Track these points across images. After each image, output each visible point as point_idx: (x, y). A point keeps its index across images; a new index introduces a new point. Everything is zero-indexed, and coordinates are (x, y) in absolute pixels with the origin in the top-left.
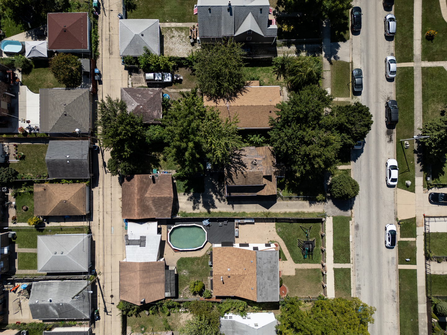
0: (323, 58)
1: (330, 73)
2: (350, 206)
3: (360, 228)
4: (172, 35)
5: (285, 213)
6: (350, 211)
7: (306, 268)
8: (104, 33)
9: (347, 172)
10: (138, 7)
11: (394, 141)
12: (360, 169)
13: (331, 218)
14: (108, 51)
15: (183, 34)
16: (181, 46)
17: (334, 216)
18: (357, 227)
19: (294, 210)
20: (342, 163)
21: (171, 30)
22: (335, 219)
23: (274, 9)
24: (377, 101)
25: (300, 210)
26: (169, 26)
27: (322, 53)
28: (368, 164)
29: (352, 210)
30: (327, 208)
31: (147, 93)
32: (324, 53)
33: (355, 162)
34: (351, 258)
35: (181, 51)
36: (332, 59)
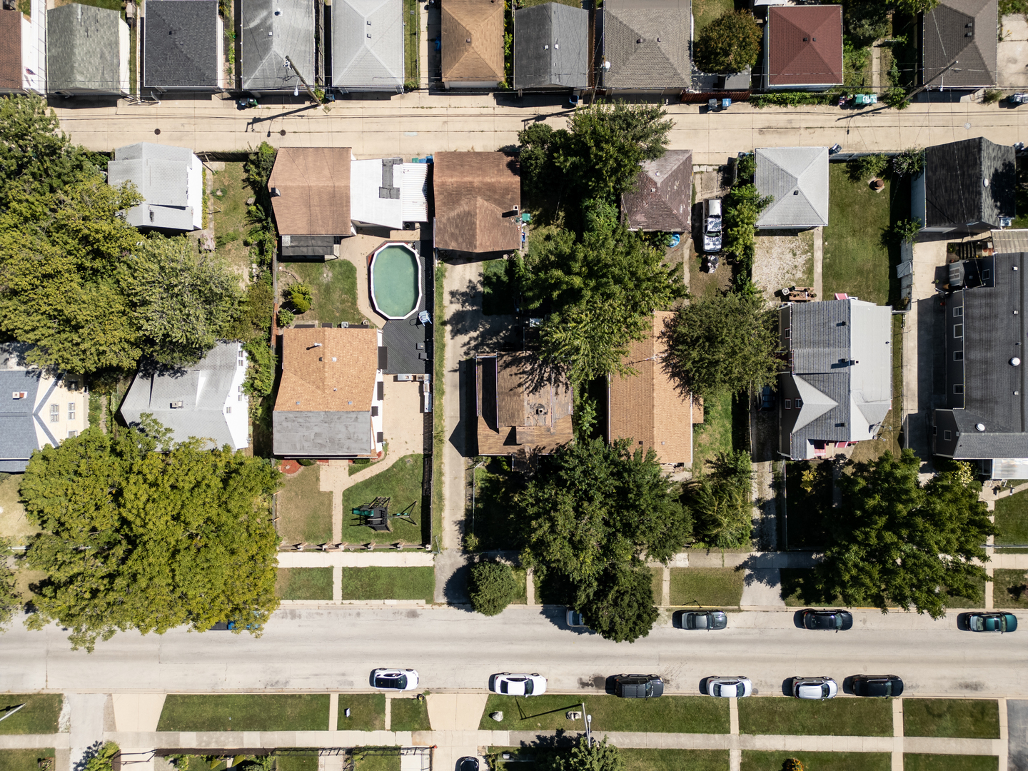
0: (749, 554)
1: (718, 567)
2: (455, 601)
3: (411, 621)
4: (798, 253)
5: (441, 474)
6: (444, 600)
7: (334, 512)
8: (803, 117)
9: (521, 597)
10: (855, 185)
11: (582, 690)
12: (528, 624)
13: (431, 564)
14: (767, 125)
15: (799, 275)
16: (775, 270)
17: (435, 570)
18: (413, 614)
19: (446, 491)
20: (540, 587)
21: (808, 251)
22: (430, 570)
23: (848, 457)
24: (661, 659)
25: (447, 503)
26: (815, 247)
27: (758, 551)
28: (536, 639)
29: (446, 606)
30: (450, 557)
31: (681, 202)
32: (759, 554)
33: (541, 613)
34: (352, 601)
35: (766, 270)
36: (747, 572)
